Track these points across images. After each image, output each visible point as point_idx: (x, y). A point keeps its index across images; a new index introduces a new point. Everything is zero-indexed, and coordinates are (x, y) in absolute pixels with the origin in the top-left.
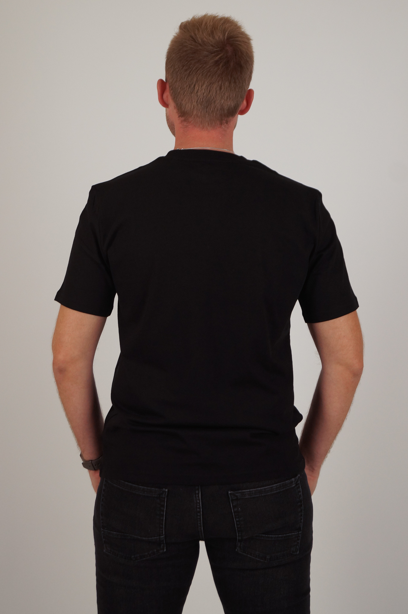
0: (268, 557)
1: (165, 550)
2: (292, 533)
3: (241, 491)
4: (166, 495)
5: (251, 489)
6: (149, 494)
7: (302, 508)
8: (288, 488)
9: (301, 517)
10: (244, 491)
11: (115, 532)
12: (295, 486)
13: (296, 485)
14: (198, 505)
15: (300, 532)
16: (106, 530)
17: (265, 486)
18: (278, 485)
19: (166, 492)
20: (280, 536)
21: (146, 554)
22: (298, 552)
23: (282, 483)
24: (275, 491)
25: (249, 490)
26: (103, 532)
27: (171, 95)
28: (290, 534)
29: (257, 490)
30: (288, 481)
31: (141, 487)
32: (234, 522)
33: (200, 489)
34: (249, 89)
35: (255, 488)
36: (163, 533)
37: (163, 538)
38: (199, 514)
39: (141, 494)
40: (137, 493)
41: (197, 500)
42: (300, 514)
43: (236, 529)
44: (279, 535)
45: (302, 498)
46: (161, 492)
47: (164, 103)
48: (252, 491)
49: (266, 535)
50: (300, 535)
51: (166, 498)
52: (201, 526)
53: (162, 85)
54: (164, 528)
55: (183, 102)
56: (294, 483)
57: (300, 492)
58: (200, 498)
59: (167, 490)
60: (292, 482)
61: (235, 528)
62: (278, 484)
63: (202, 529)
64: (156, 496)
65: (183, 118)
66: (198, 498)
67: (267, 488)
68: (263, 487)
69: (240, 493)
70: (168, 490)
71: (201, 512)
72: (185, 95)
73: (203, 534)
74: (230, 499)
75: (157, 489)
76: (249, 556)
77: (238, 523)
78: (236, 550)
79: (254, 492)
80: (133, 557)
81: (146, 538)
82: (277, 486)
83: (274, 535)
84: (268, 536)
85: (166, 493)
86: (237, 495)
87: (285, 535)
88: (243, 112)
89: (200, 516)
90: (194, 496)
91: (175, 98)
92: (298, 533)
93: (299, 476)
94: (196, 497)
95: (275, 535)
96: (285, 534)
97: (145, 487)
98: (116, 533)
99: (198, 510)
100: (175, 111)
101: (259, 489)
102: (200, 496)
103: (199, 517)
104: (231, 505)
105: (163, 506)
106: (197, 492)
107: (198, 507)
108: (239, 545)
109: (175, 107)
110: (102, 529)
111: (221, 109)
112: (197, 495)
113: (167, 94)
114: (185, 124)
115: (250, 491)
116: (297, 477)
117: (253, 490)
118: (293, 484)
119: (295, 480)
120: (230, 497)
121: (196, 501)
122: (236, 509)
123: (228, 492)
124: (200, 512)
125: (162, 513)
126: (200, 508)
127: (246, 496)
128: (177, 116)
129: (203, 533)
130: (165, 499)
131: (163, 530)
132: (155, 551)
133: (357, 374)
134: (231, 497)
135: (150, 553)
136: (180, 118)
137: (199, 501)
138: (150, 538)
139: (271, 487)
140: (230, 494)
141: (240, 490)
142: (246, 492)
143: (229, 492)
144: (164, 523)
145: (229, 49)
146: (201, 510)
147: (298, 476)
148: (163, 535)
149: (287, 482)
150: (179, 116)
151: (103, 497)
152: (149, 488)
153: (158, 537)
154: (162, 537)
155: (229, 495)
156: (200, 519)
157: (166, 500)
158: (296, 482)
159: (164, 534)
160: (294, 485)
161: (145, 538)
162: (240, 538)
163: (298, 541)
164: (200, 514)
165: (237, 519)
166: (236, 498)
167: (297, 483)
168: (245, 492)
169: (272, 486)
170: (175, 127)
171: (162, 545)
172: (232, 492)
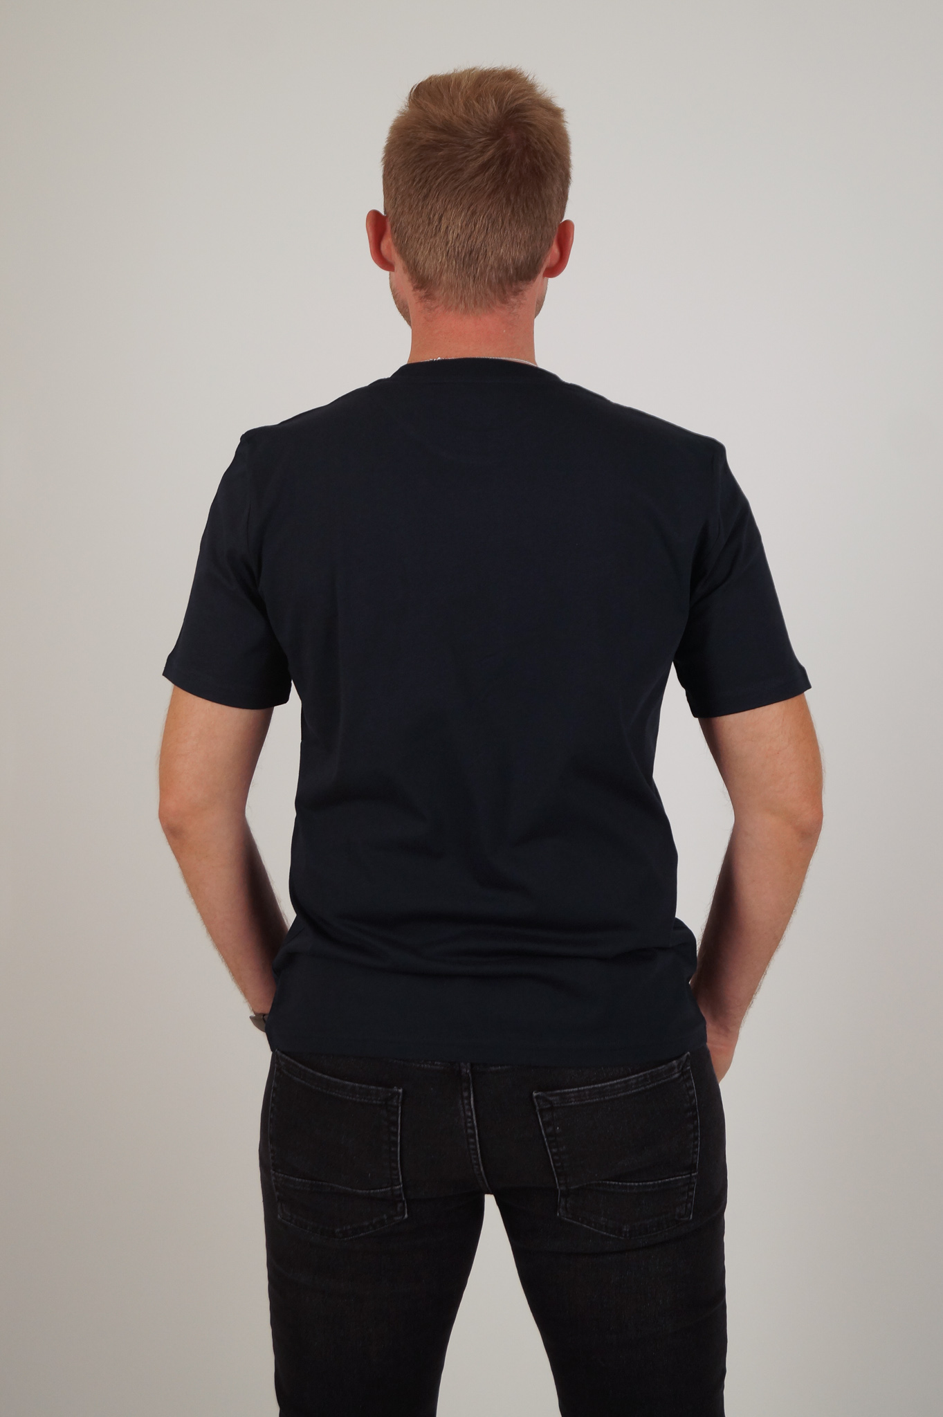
0: (626, 1229)
1: (406, 1216)
2: (675, 1176)
3: (559, 1091)
4: (400, 1101)
5: (581, 1086)
6: (365, 1099)
7: (696, 1122)
8: (663, 1081)
9: (696, 1143)
10: (566, 1090)
11: (299, 1178)
12: (679, 1077)
13: (683, 1073)
14: (469, 1122)
15: (693, 1174)
16: (280, 1174)
17: (613, 1080)
18: (641, 1076)
19: (398, 1094)
20: (648, 1183)
21: (366, 1223)
22: (691, 1216)
23: (650, 1071)
24: (635, 1089)
25: (576, 1089)
26: (273, 1178)
27: (395, 244)
28: (671, 1179)
29: (594, 1088)
30: (663, 1066)
31: (347, 1083)
32: (549, 1156)
33: (472, 1089)
34: (563, 220)
35: (590, 1085)
36: (399, 1179)
37: (400, 1189)
38: (472, 1140)
39: (348, 1097)
40: (340, 1096)
41: (467, 1113)
42: (692, 1136)
43: (554, 1169)
44: (648, 1181)
45: (696, 1101)
46: (390, 1094)
47: (383, 261)
48: (584, 1090)
49: (619, 1182)
50: (695, 1180)
51: (400, 1108)
52: (478, 1164)
53: (377, 224)
54: (400, 1169)
55: (421, 258)
56: (676, 1070)
57: (691, 1088)
58: (472, 1107)
59: (401, 1091)
60: (672, 1069)
61: (552, 1169)
62: (641, 1074)
63: (482, 1169)
64: (378, 1102)
65: (423, 293)
66: (467, 1107)
67: (617, 1083)
68: (609, 1081)
69: (557, 1094)
70: (404, 1091)
71: (477, 1136)
72: (421, 243)
73: (486, 1181)
74: (537, 1108)
75: (380, 1088)
76: (585, 1226)
77: (556, 1158)
78: (558, 1214)
79: (587, 1093)
80: (338, 1230)
81: (364, 1191)
82: (638, 1078)
83: (636, 1182)
84: (625, 1184)
85: (401, 1097)
86: (551, 1099)
87: (660, 1181)
88: (554, 271)
89: (474, 1143)
90: (460, 1102)
91: (402, 251)
92: (689, 1175)
93: (688, 1056)
94: (463, 1104)
95: (639, 1182)
96: (661, 1179)
97: (357, 1084)
98: (300, 1180)
99: (470, 1131)
100: (406, 277)
101: (600, 1085)
102: (472, 1102)
103: (472, 1146)
104: (540, 1120)
105: (395, 1124)
106: (466, 1094)
107: (469, 1125)
108: (563, 1203)
109: (404, 268)
110: (272, 1172)
111: (499, 268)
112: (466, 1101)
113: (387, 243)
114: (428, 302)
115: (578, 1091)
116: (684, 1058)
117: (585, 1088)
118: (675, 1073)
119: (679, 1065)
120: (536, 1104)
121: (465, 1113)
122: (550, 1129)
123: (532, 1094)
124: (473, 1136)
125: (393, 1138)
126: (472, 1128)
127: (571, 1102)
128: (411, 288)
129: (485, 1178)
130: (398, 1109)
131: (398, 1173)
132: (385, 1217)
133: (808, 834)
134: (539, 1104)
135: (374, 1221)
136: (418, 291)
137: (470, 1114)
138: (372, 1191)
139: (625, 1082)
140: (537, 1097)
141: (558, 1089)
142: (571, 1092)
143: (535, 1094)
144: (399, 1158)
145: (511, 136)
146: (476, 1131)
147: (686, 1055)
148: (400, 1184)
149: (659, 1068)
150: (416, 288)
151: (273, 1105)
152: (364, 1086)
153: (389, 1189)
154: (398, 1187)
155: (535, 1100)
156: (476, 1149)
157: (400, 1112)
158: (682, 1069)
159: (401, 1180)
160: (677, 1075)
161: (360, 1191)
162: (563, 1188)
163: (690, 1193)
164: (475, 1140)
165: (554, 1150)
166: (549, 1106)
167: (685, 1070)
168: (568, 1093)
169: (627, 1078)
170: (410, 311)
171: (400, 1205)
172: (540, 1093)
